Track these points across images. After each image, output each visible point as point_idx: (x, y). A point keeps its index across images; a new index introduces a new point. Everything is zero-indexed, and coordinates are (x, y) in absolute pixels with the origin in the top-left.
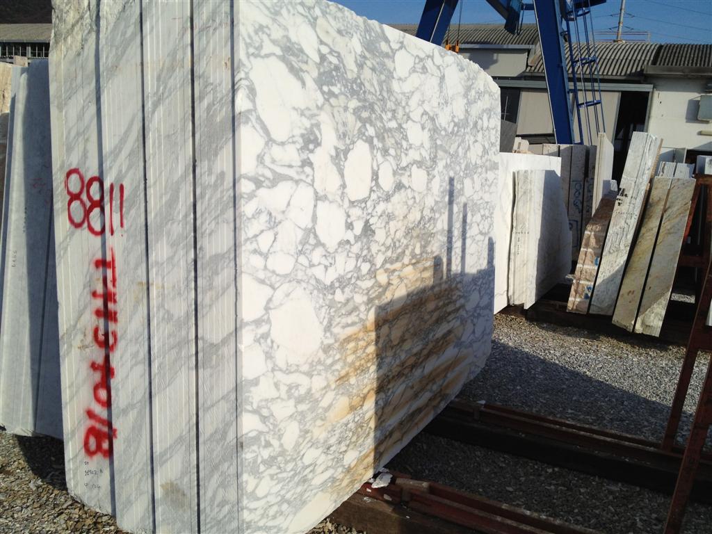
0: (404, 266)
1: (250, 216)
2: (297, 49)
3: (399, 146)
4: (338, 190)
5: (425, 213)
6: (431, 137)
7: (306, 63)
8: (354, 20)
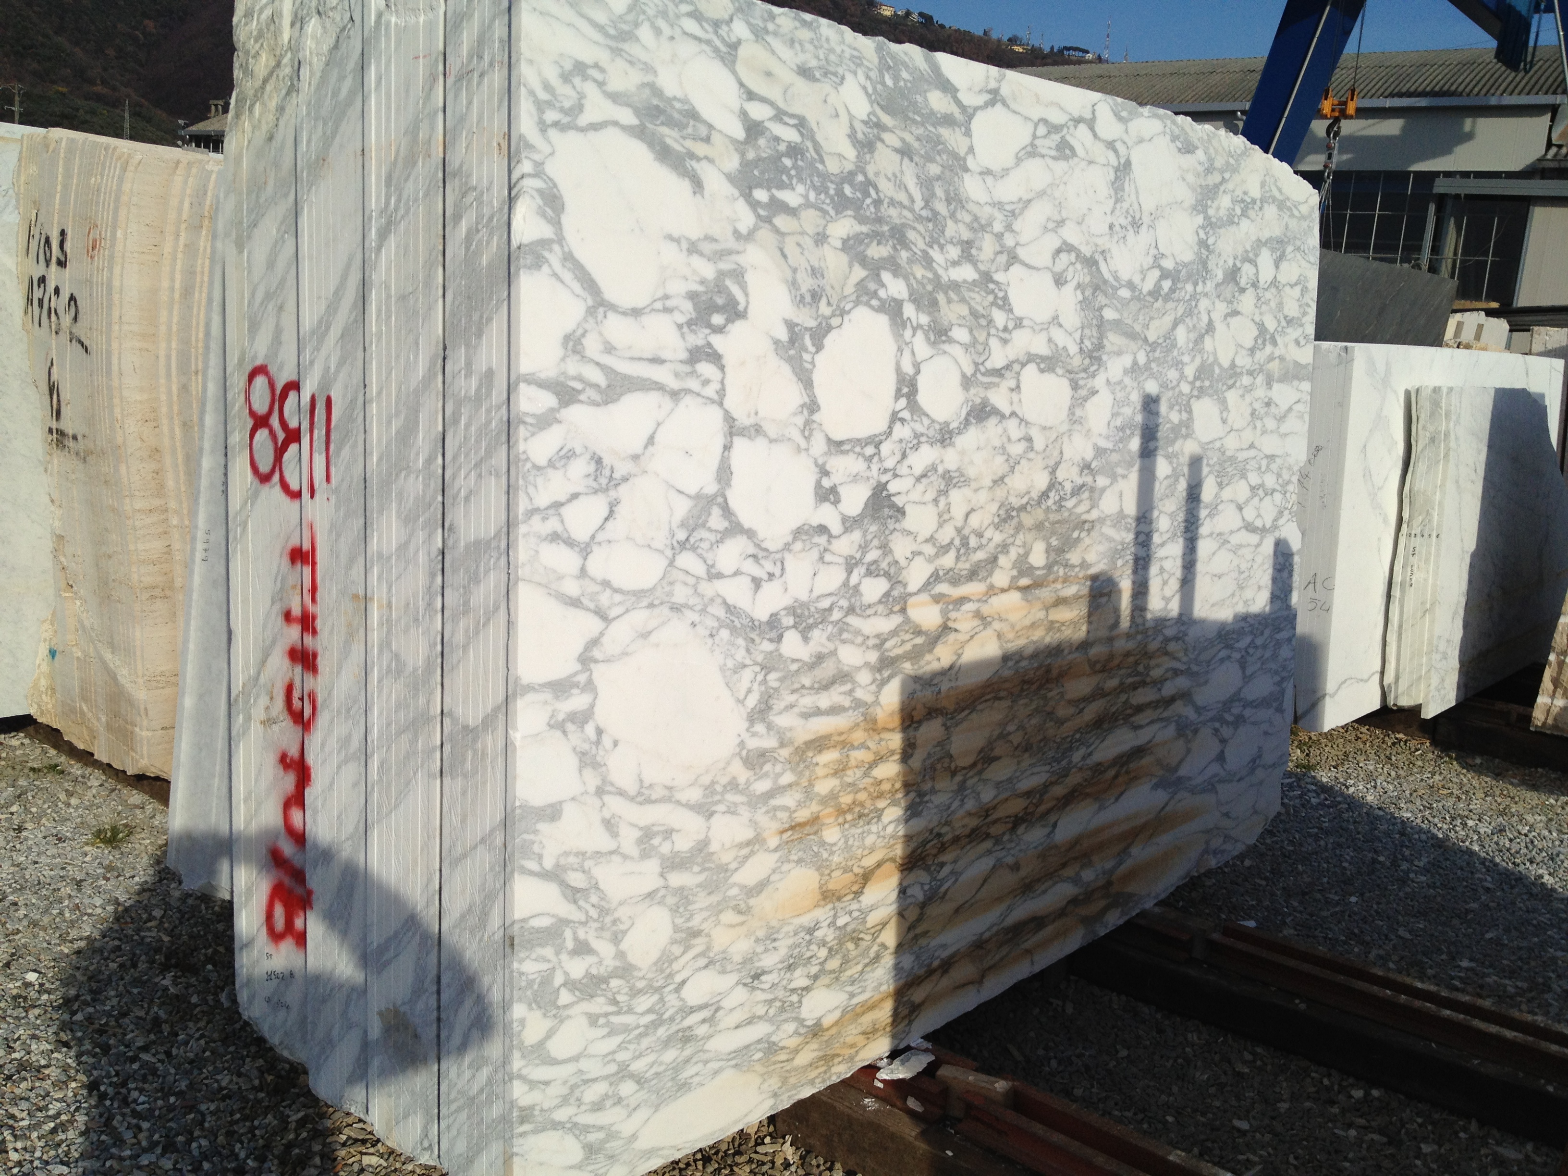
0: (992, 591)
1: (542, 461)
2: (680, 112)
3: (983, 322)
4: (795, 414)
5: (1061, 475)
6: (1085, 304)
7: (707, 140)
8: (849, 46)
